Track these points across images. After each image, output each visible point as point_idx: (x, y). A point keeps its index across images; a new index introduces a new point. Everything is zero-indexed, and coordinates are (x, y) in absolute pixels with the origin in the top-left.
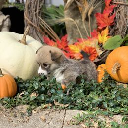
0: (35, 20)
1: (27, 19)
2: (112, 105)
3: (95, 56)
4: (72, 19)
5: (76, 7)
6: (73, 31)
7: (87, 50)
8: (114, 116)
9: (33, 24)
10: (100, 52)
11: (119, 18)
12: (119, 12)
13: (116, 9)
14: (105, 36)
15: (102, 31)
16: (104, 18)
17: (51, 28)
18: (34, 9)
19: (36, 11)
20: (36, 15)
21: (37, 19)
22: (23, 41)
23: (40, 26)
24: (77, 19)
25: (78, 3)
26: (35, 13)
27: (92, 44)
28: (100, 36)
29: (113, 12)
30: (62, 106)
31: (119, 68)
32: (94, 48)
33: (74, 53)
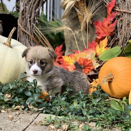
0: (29, 27)
1: (21, 26)
2: (91, 111)
3: (89, 69)
4: (69, 29)
5: (76, 15)
6: (71, 43)
7: (82, 62)
8: (91, 123)
9: (26, 32)
10: (96, 66)
11: (121, 27)
12: (121, 20)
13: (119, 17)
14: (104, 47)
15: (101, 42)
16: (104, 27)
17: (45, 37)
18: (29, 16)
19: (30, 17)
20: (30, 21)
21: (31, 26)
22: (8, 43)
23: (34, 34)
24: (77, 29)
25: (78, 11)
26: (29, 20)
27: (89, 55)
28: (98, 48)
29: (114, 20)
30: (36, 109)
31: (111, 79)
32: (90, 60)
33: (68, 65)
